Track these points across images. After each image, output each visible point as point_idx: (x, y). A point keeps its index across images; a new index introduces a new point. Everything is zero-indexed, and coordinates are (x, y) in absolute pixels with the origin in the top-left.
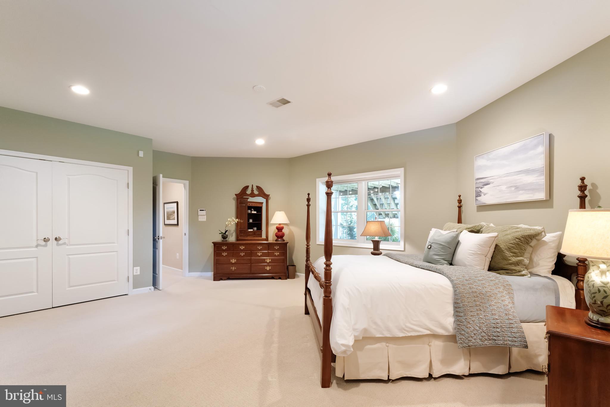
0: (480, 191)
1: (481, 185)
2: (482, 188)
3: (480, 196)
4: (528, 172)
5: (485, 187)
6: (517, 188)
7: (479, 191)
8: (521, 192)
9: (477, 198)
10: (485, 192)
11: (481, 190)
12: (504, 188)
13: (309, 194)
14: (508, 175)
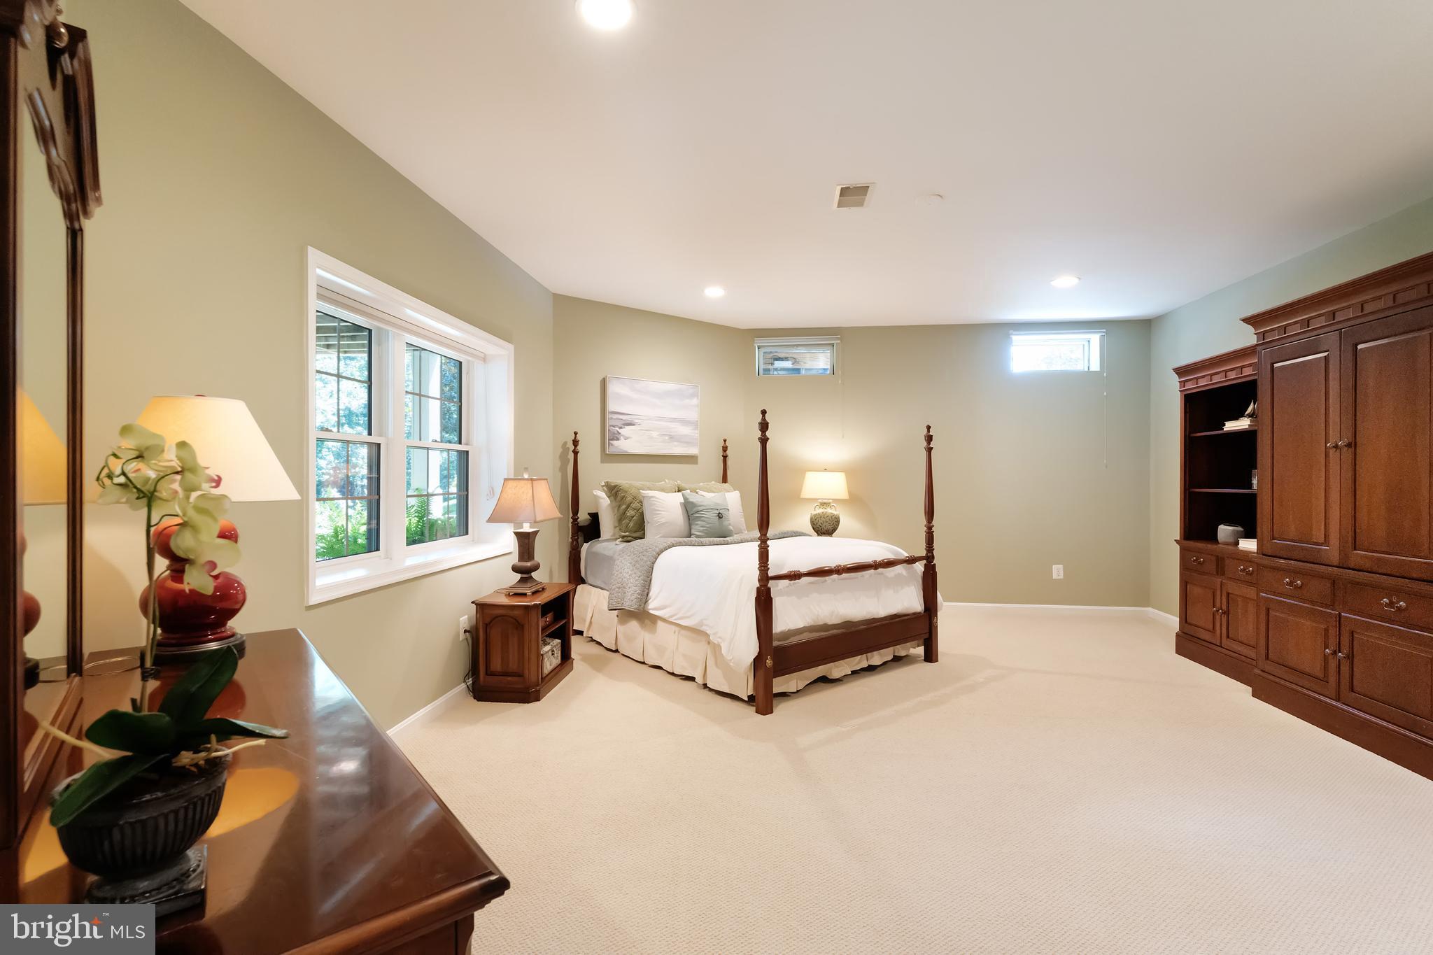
0: (618, 432)
1: (619, 424)
2: (621, 428)
3: (618, 439)
4: (684, 422)
5: (628, 428)
6: (672, 438)
7: (616, 432)
8: (676, 443)
9: (611, 442)
10: (627, 436)
11: (620, 431)
12: (655, 434)
13: (764, 412)
14: (661, 419)
